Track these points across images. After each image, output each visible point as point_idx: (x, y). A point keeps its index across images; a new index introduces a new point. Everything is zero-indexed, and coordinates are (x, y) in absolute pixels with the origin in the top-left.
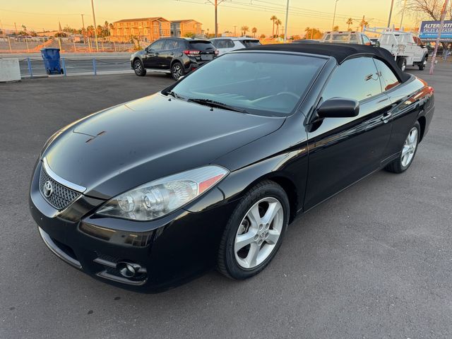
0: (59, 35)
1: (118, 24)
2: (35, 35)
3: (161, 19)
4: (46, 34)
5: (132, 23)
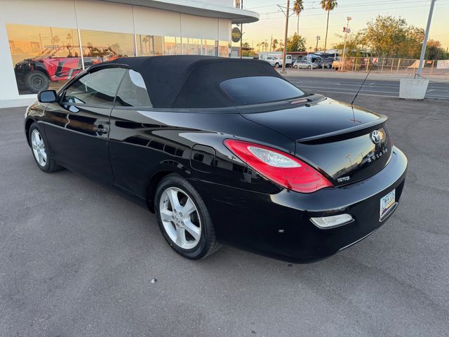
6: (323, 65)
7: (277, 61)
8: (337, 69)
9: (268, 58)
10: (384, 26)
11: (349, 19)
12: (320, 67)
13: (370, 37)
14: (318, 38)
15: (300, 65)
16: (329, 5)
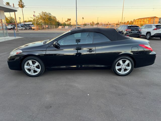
0: (117, 25)
1: (137, 20)
2: (110, 25)
3: (155, 17)
4: (113, 24)
5: (143, 19)
8: (33, 29)
10: (45, 15)
11: (34, 12)
12: (26, 29)
13: (41, 19)
16: (22, 6)
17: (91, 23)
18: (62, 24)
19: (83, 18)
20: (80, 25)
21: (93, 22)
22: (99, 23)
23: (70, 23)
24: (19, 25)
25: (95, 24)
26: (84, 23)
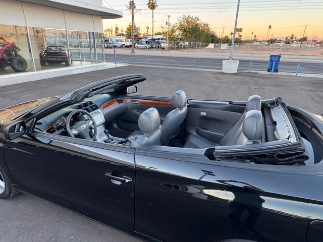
6: (154, 46)
7: (123, 43)
8: (163, 49)
9: (116, 41)
10: (187, 22)
11: (169, 17)
12: (152, 47)
13: (180, 29)
14: (148, 28)
15: (139, 46)
16: (152, 6)
17: (287, 38)
18: (220, 39)
19: (270, 27)
20: (260, 42)
21: (293, 35)
22: (308, 38)
23: (240, 36)
24: (143, 40)
25: (297, 41)
26: (270, 38)
